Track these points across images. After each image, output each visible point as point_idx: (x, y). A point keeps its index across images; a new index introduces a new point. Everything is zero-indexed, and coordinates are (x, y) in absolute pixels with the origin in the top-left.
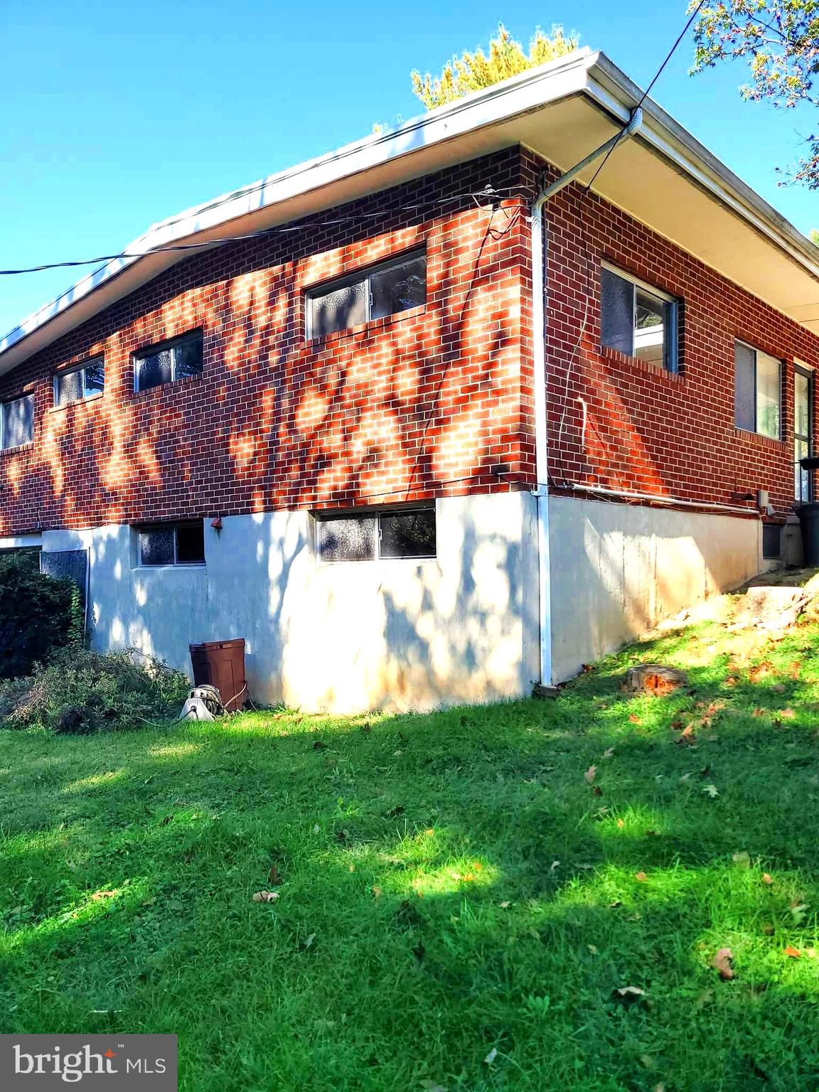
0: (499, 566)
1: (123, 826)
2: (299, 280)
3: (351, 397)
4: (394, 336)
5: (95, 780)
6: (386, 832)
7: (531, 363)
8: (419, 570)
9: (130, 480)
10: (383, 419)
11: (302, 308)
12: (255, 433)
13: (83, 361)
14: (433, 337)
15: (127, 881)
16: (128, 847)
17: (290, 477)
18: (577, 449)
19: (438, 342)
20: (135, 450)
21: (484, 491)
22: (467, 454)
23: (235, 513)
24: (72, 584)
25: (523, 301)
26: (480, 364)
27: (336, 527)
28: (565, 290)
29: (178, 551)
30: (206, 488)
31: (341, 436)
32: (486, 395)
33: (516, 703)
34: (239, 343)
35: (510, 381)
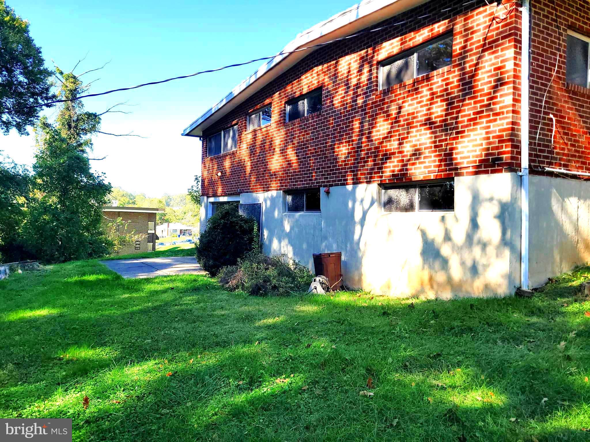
0: (496, 217)
1: (287, 346)
2: (376, 57)
3: (404, 120)
4: (431, 84)
5: (270, 321)
6: (432, 367)
7: (520, 95)
8: (443, 218)
9: (283, 168)
10: (423, 132)
11: (377, 73)
12: (349, 142)
13: (261, 108)
14: (456, 84)
15: (292, 375)
16: (291, 357)
17: (367, 166)
18: (548, 146)
19: (459, 86)
20: (286, 152)
21: (486, 172)
22: (475, 151)
23: (337, 185)
24: (254, 220)
25: (515, 58)
26: (485, 98)
27: (393, 193)
28: (543, 50)
29: (307, 204)
30: (322, 172)
31: (397, 142)
32: (489, 116)
33: (504, 299)
34: (342, 94)
35: (506, 107)
